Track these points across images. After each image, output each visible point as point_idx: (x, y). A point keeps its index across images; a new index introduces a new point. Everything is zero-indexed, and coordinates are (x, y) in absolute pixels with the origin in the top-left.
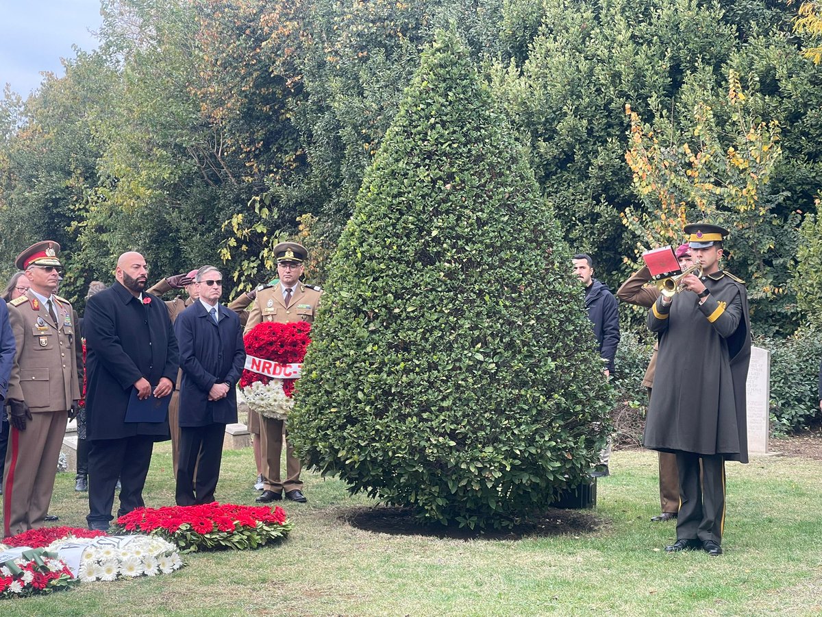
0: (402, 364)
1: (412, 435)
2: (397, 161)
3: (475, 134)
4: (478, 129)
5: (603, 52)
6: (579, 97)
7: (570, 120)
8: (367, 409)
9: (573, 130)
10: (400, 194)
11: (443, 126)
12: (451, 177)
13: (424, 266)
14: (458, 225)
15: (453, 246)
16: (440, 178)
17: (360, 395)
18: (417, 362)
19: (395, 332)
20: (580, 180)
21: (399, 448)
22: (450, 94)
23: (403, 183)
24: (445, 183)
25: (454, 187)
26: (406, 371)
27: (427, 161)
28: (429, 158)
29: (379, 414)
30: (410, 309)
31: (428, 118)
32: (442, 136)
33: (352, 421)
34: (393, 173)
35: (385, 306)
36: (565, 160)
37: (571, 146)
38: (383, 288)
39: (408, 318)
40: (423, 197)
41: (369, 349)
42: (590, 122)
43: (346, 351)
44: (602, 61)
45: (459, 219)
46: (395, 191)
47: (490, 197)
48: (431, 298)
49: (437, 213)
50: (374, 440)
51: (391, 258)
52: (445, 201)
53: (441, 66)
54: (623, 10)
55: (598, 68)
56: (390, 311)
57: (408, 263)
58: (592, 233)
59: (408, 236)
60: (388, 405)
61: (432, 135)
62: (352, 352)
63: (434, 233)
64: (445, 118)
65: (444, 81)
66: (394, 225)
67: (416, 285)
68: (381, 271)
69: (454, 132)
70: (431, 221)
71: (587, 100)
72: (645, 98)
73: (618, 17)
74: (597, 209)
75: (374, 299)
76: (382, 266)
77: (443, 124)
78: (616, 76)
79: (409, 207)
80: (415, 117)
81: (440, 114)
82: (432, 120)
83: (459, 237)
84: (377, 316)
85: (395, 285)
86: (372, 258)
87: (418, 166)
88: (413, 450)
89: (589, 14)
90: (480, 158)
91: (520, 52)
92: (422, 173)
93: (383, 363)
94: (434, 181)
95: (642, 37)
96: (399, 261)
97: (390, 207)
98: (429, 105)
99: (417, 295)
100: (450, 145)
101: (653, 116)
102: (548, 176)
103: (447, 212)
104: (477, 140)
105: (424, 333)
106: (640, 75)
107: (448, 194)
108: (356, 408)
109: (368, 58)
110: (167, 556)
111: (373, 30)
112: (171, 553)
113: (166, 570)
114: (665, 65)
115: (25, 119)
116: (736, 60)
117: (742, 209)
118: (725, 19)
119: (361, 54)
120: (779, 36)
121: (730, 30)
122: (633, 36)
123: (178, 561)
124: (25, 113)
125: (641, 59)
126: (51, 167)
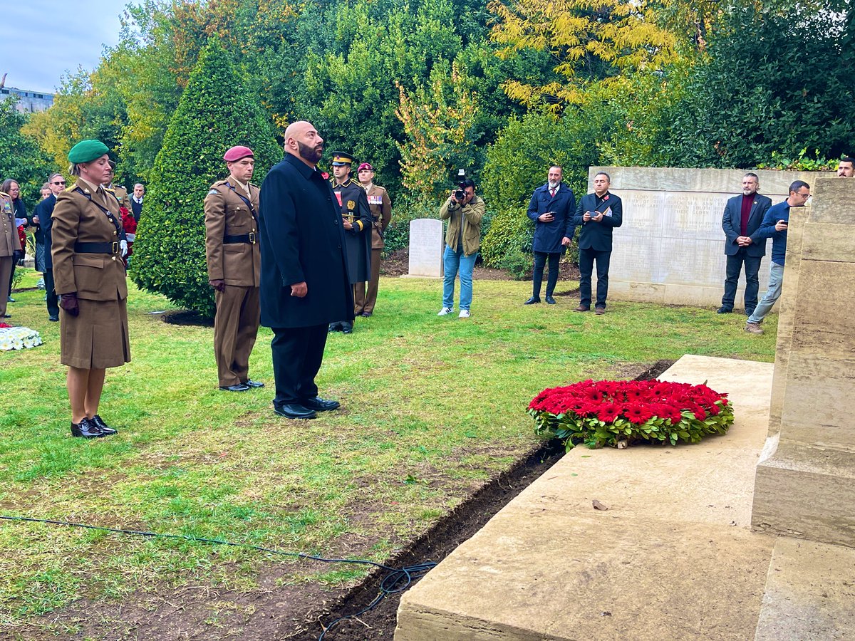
0: (183, 232)
1: (189, 271)
2: (184, 115)
3: (227, 100)
4: (229, 97)
5: (389, 50)
6: (376, 76)
7: (370, 90)
8: (165, 256)
9: (372, 95)
10: (184, 134)
11: (209, 96)
12: (212, 124)
13: (196, 175)
14: (215, 153)
15: (213, 164)
16: (206, 125)
17: (162, 249)
18: (191, 230)
19: (180, 213)
21: (182, 278)
22: (214, 76)
23: (186, 128)
24: (209, 128)
25: (214, 130)
26: (185, 236)
27: (199, 116)
28: (201, 113)
29: (171, 259)
30: (187, 201)
31: (201, 90)
32: (208, 101)
33: (157, 262)
34: (181, 122)
35: (174, 199)
37: (372, 104)
38: (174, 188)
39: (187, 205)
40: (197, 136)
41: (166, 223)
42: (382, 91)
43: (154, 224)
44: (389, 55)
45: (216, 149)
46: (181, 133)
47: (234, 137)
48: (200, 194)
49: (204, 145)
50: (169, 274)
51: (178, 172)
52: (210, 139)
53: (209, 60)
54: (401, 25)
55: (387, 59)
56: (177, 201)
57: (188, 174)
58: (385, 155)
59: (188, 158)
60: (176, 254)
61: (202, 100)
62: (157, 225)
63: (202, 157)
64: (210, 90)
65: (210, 68)
66: (181, 152)
67: (192, 187)
68: (173, 179)
69: (215, 98)
70: (201, 150)
71: (380, 78)
72: (410, 77)
73: (398, 30)
74: (387, 141)
75: (169, 194)
76: (173, 176)
77: (209, 93)
78: (396, 64)
79: (189, 142)
80: (194, 89)
81: (207, 88)
82: (203, 91)
83: (215, 159)
84: (171, 205)
85: (180, 186)
86: (169, 171)
87: (194, 118)
88: (189, 280)
89: (383, 28)
90: (230, 114)
91: (345, 48)
92: (197, 122)
93: (173, 231)
94: (203, 127)
95: (412, 42)
96: (183, 173)
97: (179, 142)
98: (201, 82)
99: (192, 192)
100: (213, 106)
101: (416, 88)
102: (360, 122)
103: (210, 145)
104: (229, 104)
105: (195, 214)
106: (409, 64)
107: (211, 135)
108: (159, 256)
109: (264, 51)
110: (29, 338)
111: (267, 35)
112: (33, 337)
113: (29, 346)
114: (423, 58)
115: (90, 85)
116: (460, 56)
117: (456, 141)
118: (457, 32)
119: (260, 49)
120: (484, 43)
121: (458, 39)
122: (406, 41)
123: (37, 341)
124: (90, 82)
125: (410, 55)
126: (103, 114)
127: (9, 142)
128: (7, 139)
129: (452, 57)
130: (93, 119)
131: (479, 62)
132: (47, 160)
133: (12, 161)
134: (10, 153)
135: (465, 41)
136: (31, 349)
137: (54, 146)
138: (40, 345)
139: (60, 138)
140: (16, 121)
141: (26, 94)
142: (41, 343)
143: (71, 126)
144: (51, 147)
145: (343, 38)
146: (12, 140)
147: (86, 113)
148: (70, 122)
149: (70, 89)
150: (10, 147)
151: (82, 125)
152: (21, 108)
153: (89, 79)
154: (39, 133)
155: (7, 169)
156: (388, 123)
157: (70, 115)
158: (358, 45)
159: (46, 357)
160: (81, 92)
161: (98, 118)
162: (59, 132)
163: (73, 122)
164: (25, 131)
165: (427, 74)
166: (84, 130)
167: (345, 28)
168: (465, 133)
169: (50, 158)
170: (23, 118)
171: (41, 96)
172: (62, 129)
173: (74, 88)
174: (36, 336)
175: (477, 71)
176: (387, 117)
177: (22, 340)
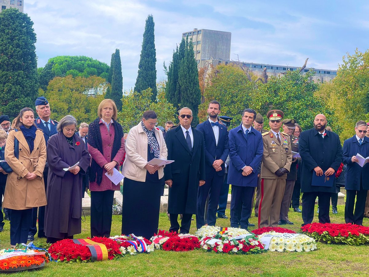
110: (308, 244)
112: (310, 243)
113: (307, 250)
115: (363, 62)
123: (314, 247)
127: (306, 102)
128: (305, 100)
130: (363, 85)
132: (330, 114)
133: (307, 115)
134: (306, 109)
136: (308, 253)
137: (335, 105)
138: (315, 250)
139: (339, 99)
140: (311, 87)
141: (320, 71)
142: (316, 248)
143: (348, 90)
144: (333, 106)
146: (307, 100)
147: (358, 81)
148: (347, 87)
149: (348, 66)
150: (307, 105)
151: (355, 89)
152: (315, 79)
153: (362, 58)
154: (325, 96)
155: (303, 120)
157: (348, 82)
159: (319, 262)
160: (356, 67)
162: (339, 95)
163: (349, 87)
164: (316, 94)
166: (356, 93)
169: (331, 112)
170: (316, 85)
171: (329, 73)
172: (341, 92)
173: (351, 64)
174: (313, 242)
177: (302, 244)
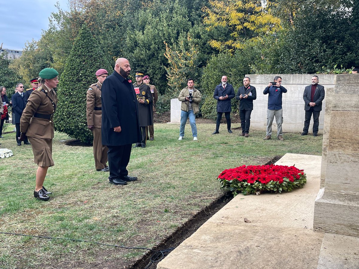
0: (73, 106)
1: (75, 123)
2: (73, 57)
3: (90, 50)
4: (91, 49)
5: (161, 29)
6: (156, 40)
7: (153, 45)
8: (65, 117)
9: (154, 48)
10: (73, 65)
11: (83, 49)
12: (84, 61)
13: (78, 82)
14: (86, 73)
15: (85, 77)
16: (82, 61)
17: (64, 114)
18: (76, 106)
19: (72, 99)
20: (157, 60)
21: (73, 126)
22: (85, 40)
23: (73, 62)
24: (83, 62)
25: (85, 63)
26: (74, 108)
27: (79, 57)
28: (80, 56)
29: (68, 118)
30: (74, 93)
32: (82, 51)
33: (62, 120)
34: (71, 60)
35: (69, 92)
36: (153, 55)
37: (154, 51)
38: (69, 88)
39: (74, 95)
40: (78, 66)
41: (66, 103)
42: (158, 46)
43: (61, 103)
44: (161, 31)
45: (86, 71)
46: (72, 65)
47: (94, 66)
48: (80, 90)
49: (81, 70)
50: (67, 124)
51: (70, 81)
52: (83, 67)
53: (83, 34)
54: (166, 18)
55: (160, 32)
56: (70, 93)
57: (74, 82)
58: (160, 72)
59: (74, 75)
60: (70, 116)
61: (80, 51)
62: (62, 104)
63: (80, 75)
65: (83, 37)
66: (71, 73)
67: (76, 87)
68: (68, 84)
69: (85, 50)
70: (80, 72)
71: (158, 40)
72: (170, 40)
73: (164, 20)
74: (161, 66)
75: (67, 91)
76: (68, 83)
78: (164, 34)
79: (75, 68)
80: (76, 46)
81: (82, 45)
82: (80, 47)
83: (86, 75)
84: (67, 95)
85: (71, 87)
86: (66, 81)
87: (77, 58)
88: (76, 126)
89: (158, 19)
90: (92, 56)
91: (143, 28)
92: (78, 60)
93: (69, 106)
94: (80, 62)
95: (170, 25)
96: (72, 81)
97: (71, 68)
98: (79, 43)
99: (76, 90)
100: (84, 53)
101: (172, 44)
102: (150, 59)
103: (84, 69)
104: (91, 52)
105: (78, 99)
106: (169, 34)
107: (84, 65)
108: (63, 117)
109: (109, 30)
110: (7, 153)
111: (110, 24)
113: (7, 156)
114: (175, 32)
115: (37, 47)
116: (191, 30)
117: (190, 66)
118: (189, 20)
119: (107, 30)
120: (201, 25)
121: (190, 23)
122: (168, 25)
123: (11, 154)
124: (37, 45)
125: (170, 30)
126: (43, 58)
127: (4, 71)
128: (3, 70)
129: (187, 31)
130: (39, 61)
131: (199, 33)
132: (20, 78)
133: (5, 79)
134: (4, 76)
135: (193, 24)
136: (8, 158)
138: (12, 156)
139: (25, 69)
140: (6, 62)
141: (12, 51)
142: (13, 155)
143: (30, 64)
144: (22, 73)
145: (142, 24)
146: (5, 70)
147: (35, 58)
149: (29, 49)
150: (4, 73)
151: (34, 63)
152: (10, 57)
153: (37, 44)
154: (17, 67)
155: (3, 83)
156: (161, 59)
157: (29, 59)
158: (148, 27)
159: (14, 161)
160: (33, 50)
161: (41, 60)
162: (24, 67)
163: (30, 62)
164: (10, 66)
165: (177, 38)
166: (35, 65)
167: (143, 20)
168: (193, 62)
170: (9, 61)
171: (18, 52)
172: (26, 65)
173: (31, 48)
174: (10, 152)
175: (198, 36)
176: (161, 57)
177: (4, 154)
